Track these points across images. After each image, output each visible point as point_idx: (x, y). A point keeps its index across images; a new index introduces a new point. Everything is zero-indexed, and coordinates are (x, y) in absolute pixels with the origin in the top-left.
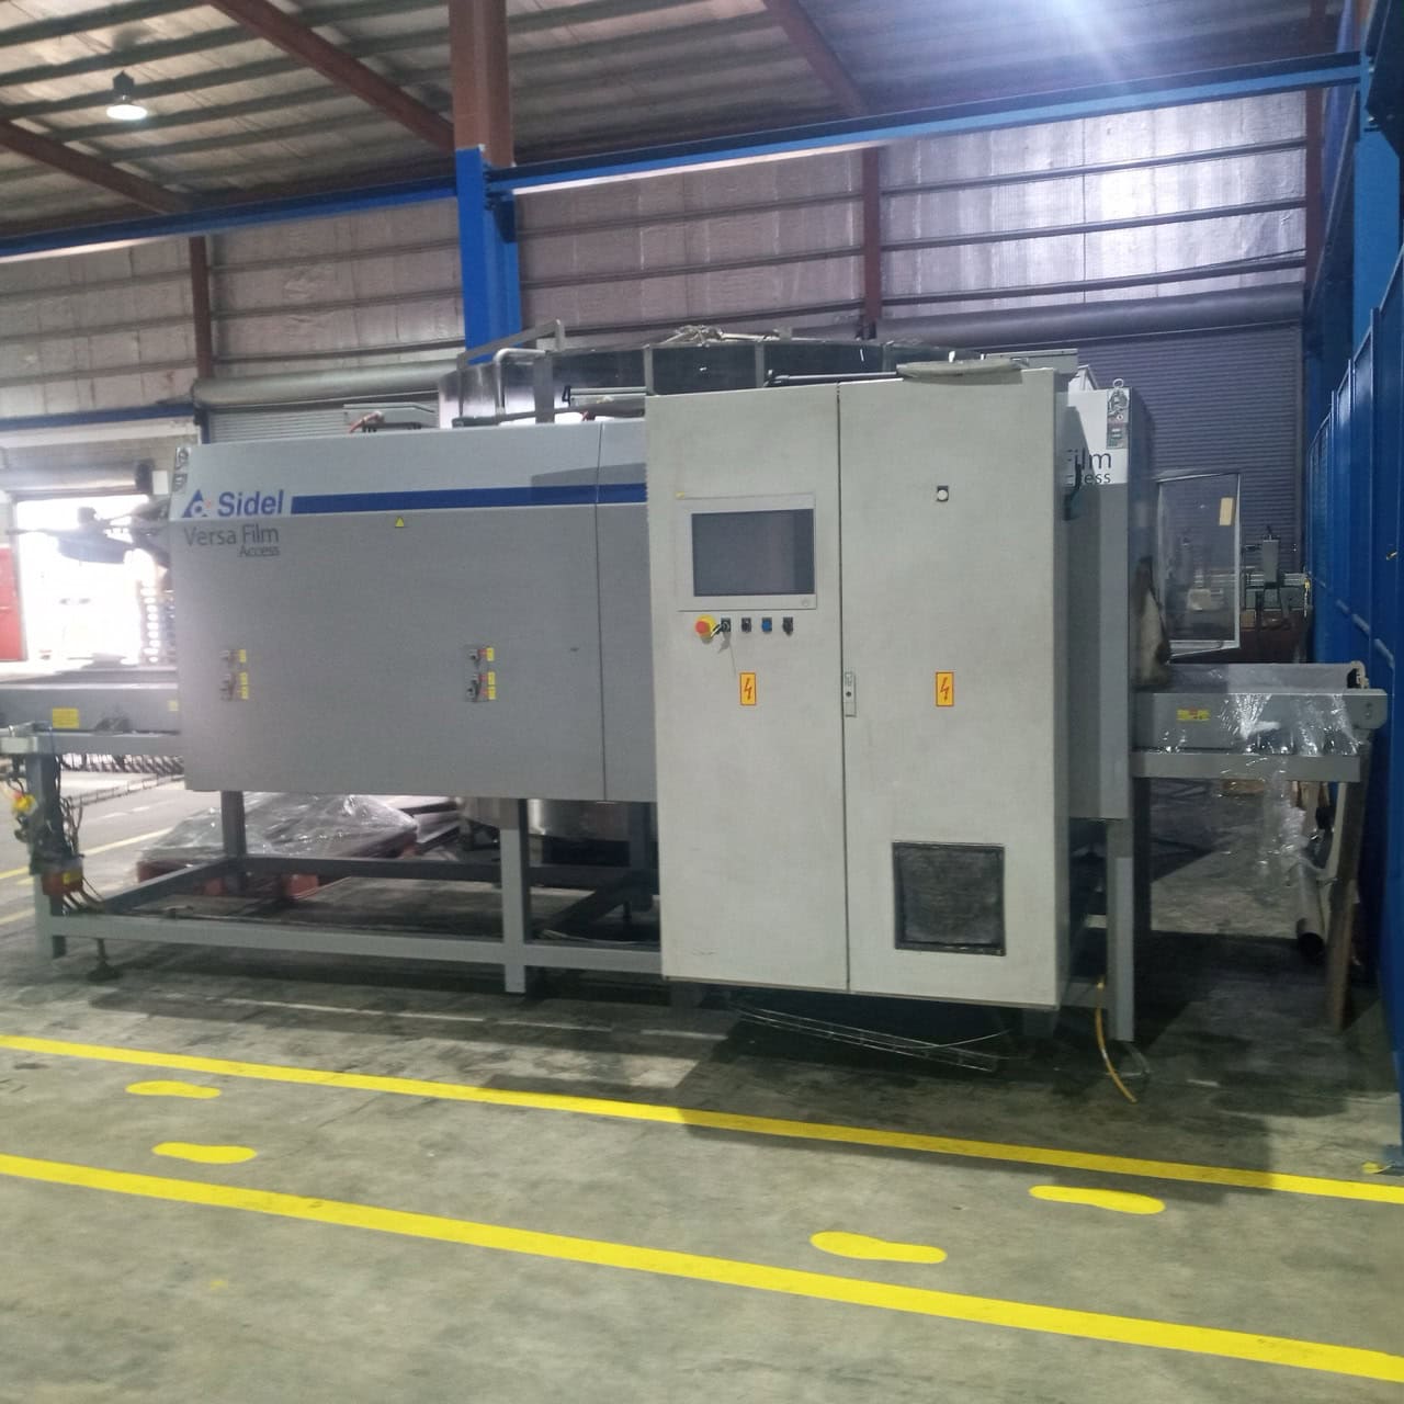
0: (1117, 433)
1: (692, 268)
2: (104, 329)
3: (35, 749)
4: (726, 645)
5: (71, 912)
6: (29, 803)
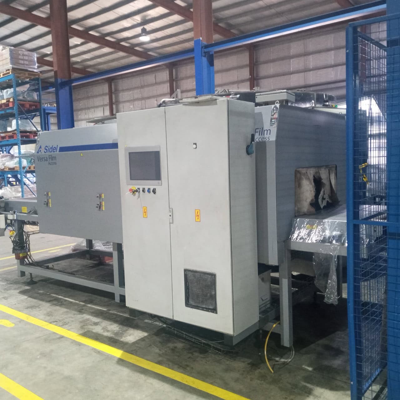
0: (274, 121)
1: (306, 70)
2: (149, 98)
3: (15, 218)
4: (139, 197)
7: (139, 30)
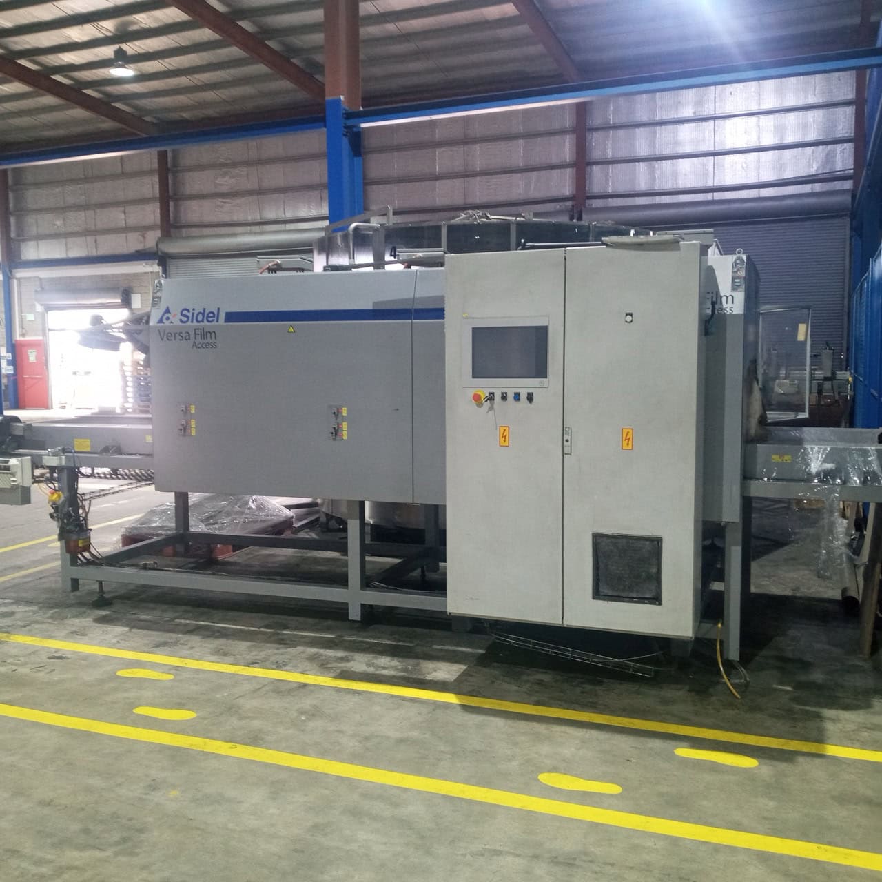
0: (738, 282)
1: (468, 174)
2: (104, 205)
3: (63, 463)
4: (491, 408)
5: (83, 564)
6: (59, 496)
7: (108, 52)
